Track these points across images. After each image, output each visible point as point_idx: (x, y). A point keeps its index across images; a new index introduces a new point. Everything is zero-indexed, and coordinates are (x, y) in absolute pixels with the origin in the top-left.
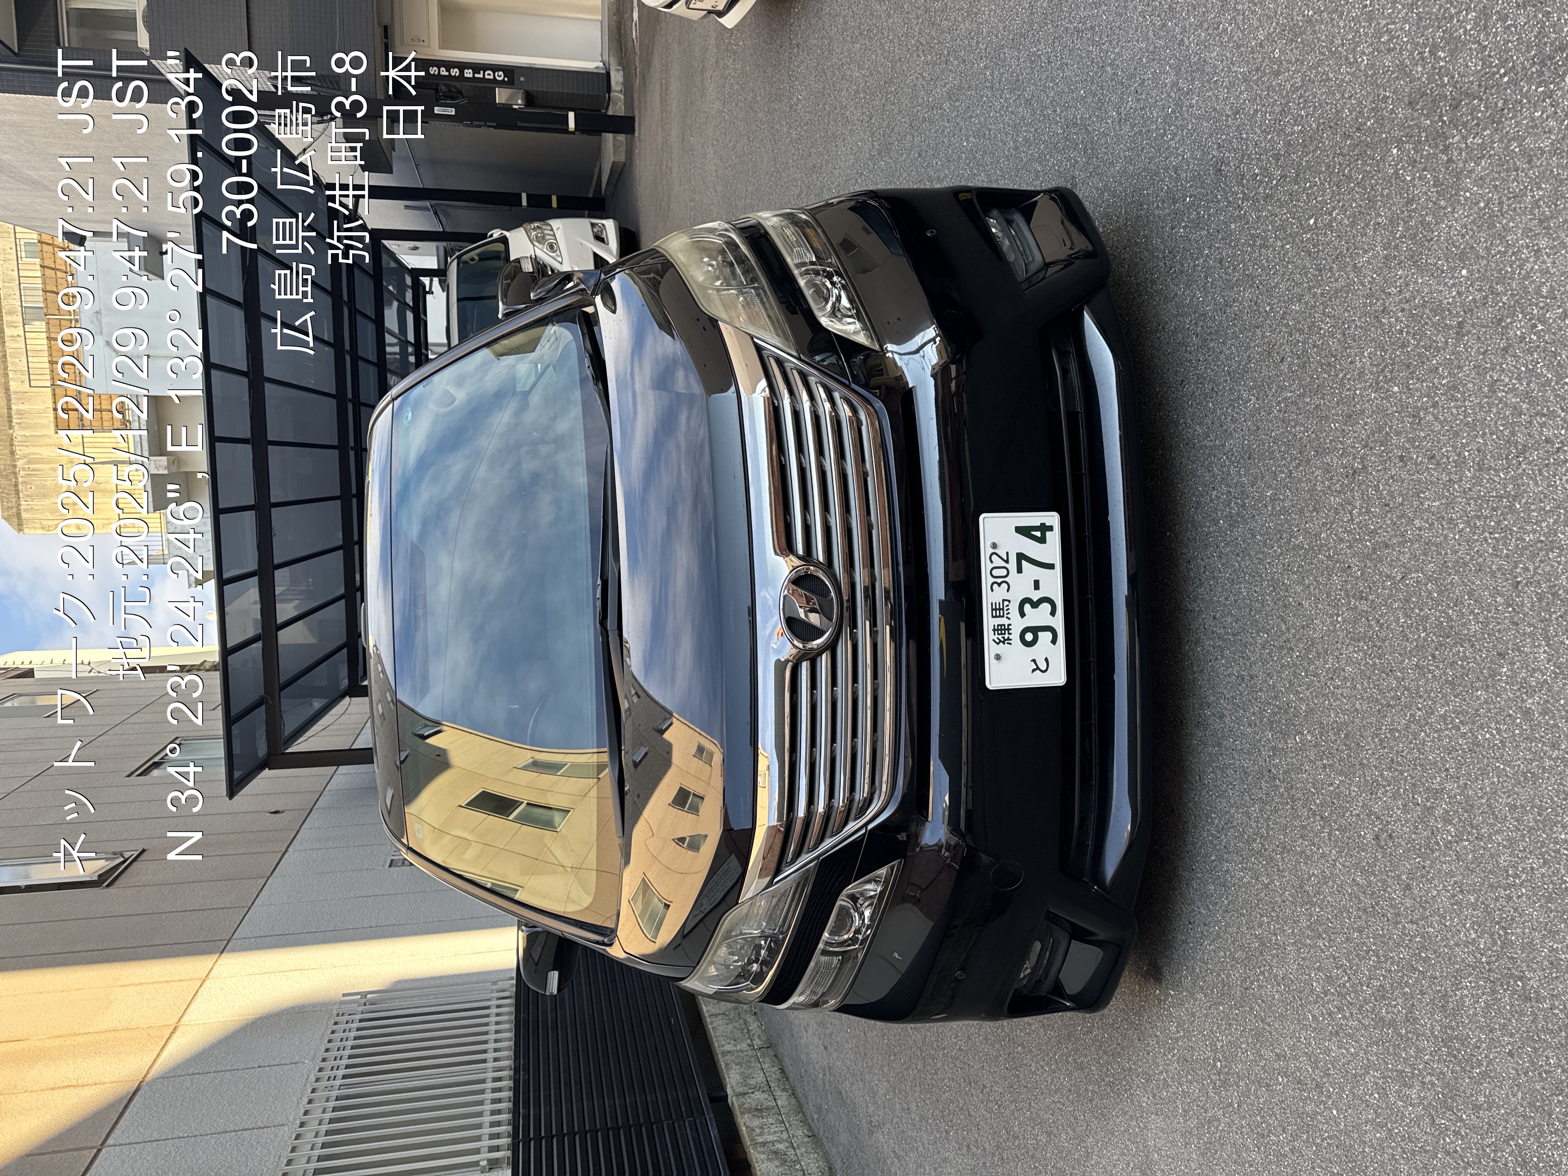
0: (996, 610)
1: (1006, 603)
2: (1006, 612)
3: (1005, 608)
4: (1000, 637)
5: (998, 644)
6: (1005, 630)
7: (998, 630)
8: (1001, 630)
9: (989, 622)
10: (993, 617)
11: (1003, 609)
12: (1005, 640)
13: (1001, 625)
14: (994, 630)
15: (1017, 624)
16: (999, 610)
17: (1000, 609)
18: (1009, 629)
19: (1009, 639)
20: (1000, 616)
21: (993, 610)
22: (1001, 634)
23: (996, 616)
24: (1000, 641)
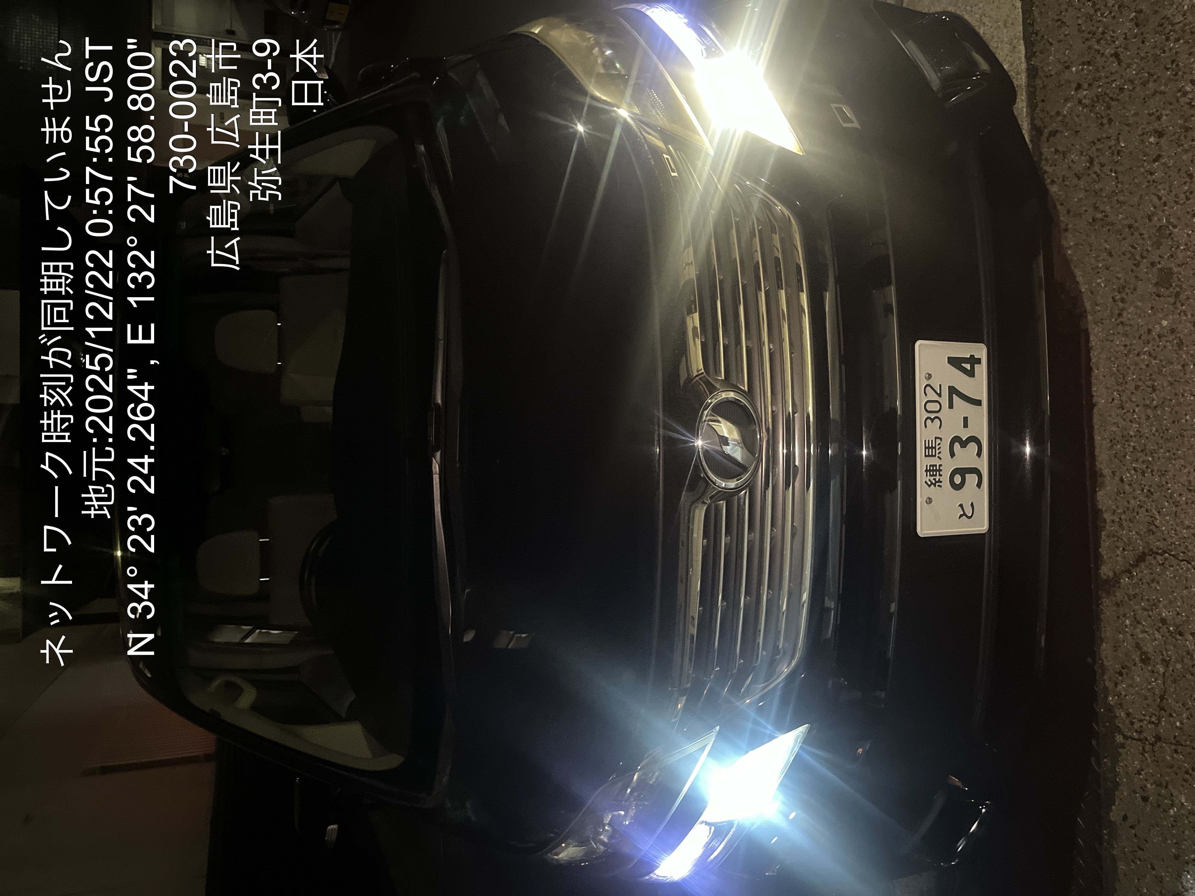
0: (929, 448)
1: (938, 441)
2: (937, 452)
3: (937, 448)
4: (932, 478)
5: (929, 486)
6: (936, 471)
7: (930, 471)
8: (933, 470)
9: (922, 462)
10: (926, 456)
11: (935, 448)
12: (936, 482)
13: (933, 466)
14: (926, 471)
15: (948, 466)
16: (931, 450)
17: (932, 448)
18: (940, 470)
19: (940, 481)
20: (932, 456)
21: (926, 448)
22: (933, 475)
23: (929, 456)
24: (932, 483)
